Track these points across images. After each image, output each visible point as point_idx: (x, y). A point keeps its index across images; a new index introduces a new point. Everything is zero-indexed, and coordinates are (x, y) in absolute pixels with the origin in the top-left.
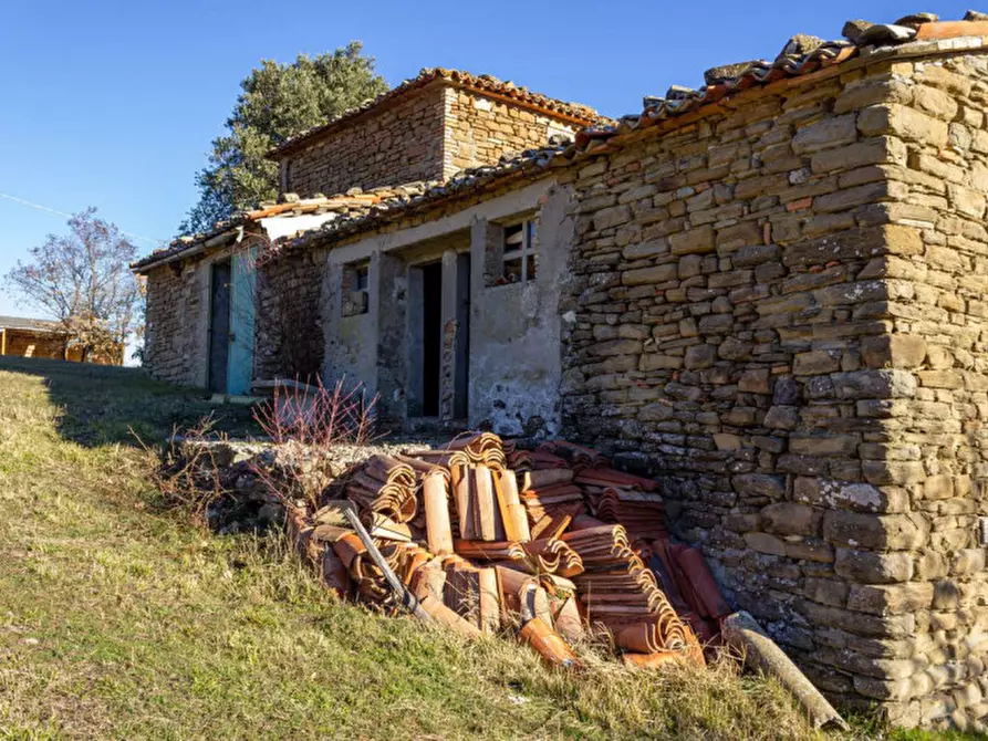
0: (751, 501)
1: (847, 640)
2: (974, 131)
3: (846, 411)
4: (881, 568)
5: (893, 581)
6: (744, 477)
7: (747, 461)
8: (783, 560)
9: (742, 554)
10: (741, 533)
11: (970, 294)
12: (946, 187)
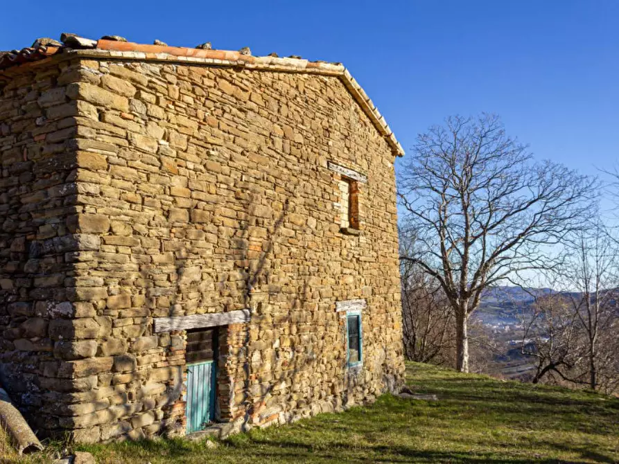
0: (16, 319)
1: (57, 396)
2: (149, 105)
3: (59, 259)
4: (73, 350)
5: (80, 358)
6: (12, 305)
7: (14, 294)
8: (31, 354)
9: (13, 353)
10: (12, 340)
11: (146, 194)
12: (127, 133)
